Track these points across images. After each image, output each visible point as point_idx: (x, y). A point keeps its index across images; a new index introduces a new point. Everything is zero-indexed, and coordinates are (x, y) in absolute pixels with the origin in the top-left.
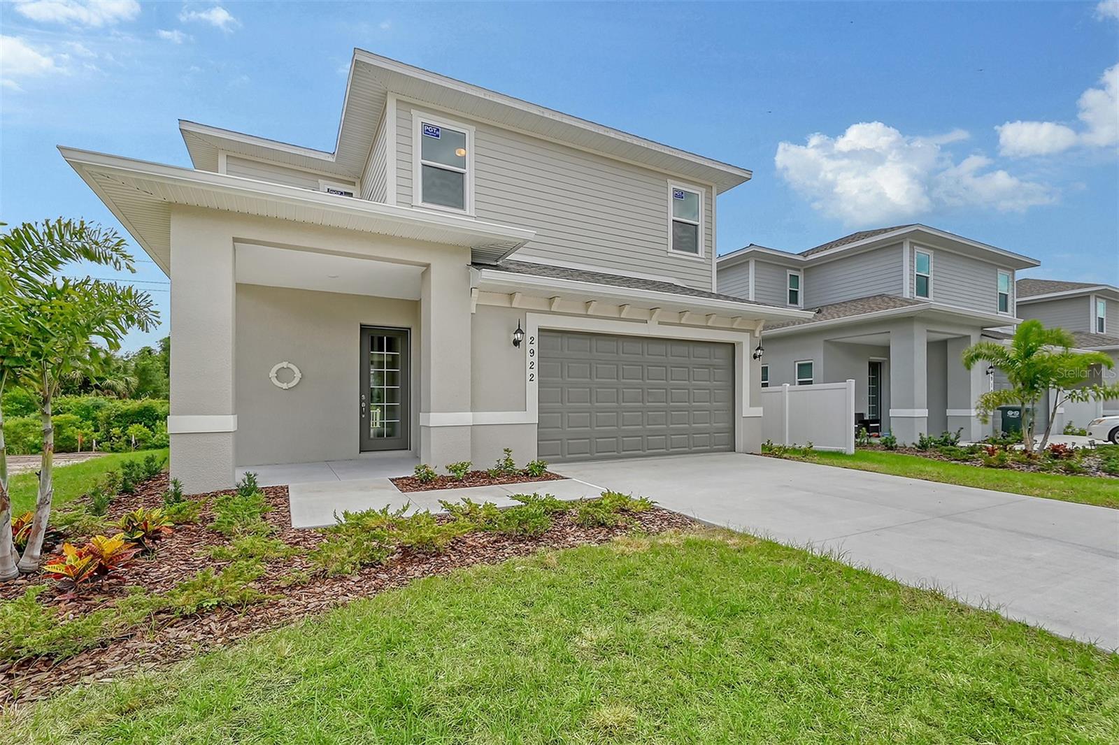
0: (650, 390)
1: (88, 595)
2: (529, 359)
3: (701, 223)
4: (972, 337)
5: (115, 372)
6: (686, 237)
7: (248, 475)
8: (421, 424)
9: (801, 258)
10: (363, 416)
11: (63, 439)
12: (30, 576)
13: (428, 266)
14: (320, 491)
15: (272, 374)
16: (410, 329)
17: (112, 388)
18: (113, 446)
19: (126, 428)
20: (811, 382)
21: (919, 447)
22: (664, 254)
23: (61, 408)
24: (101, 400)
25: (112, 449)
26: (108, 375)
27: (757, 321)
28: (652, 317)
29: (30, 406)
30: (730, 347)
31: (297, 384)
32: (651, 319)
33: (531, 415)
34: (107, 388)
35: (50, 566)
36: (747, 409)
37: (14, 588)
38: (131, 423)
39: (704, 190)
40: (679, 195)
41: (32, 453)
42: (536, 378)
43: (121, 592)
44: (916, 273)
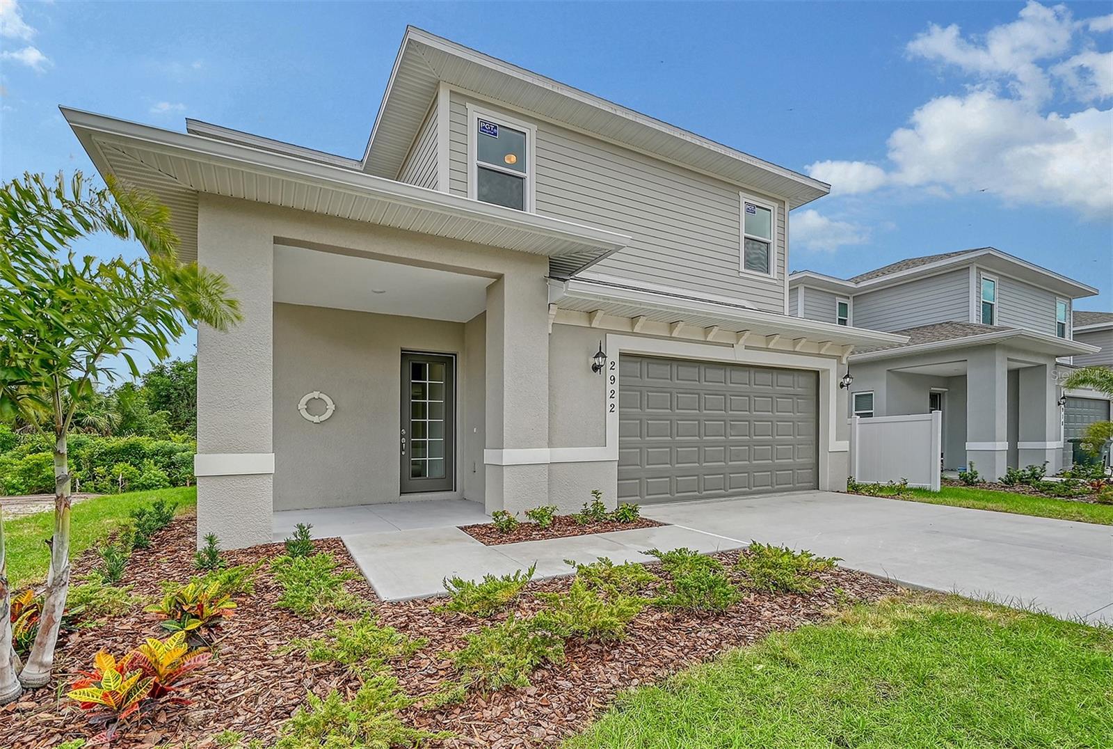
0: (732, 423)
1: (137, 733)
2: (609, 387)
3: (773, 240)
4: (1048, 366)
5: (97, 409)
6: (758, 255)
7: (301, 527)
8: (485, 463)
9: (852, 285)
10: (403, 453)
11: (43, 478)
12: (39, 693)
13: (500, 278)
14: (386, 545)
15: (302, 405)
16: (456, 355)
17: (93, 425)
18: (98, 486)
19: (111, 467)
20: (870, 415)
21: (1006, 483)
22: (735, 273)
23: (40, 446)
24: (83, 437)
25: (96, 488)
26: (89, 412)
27: (844, 347)
28: (739, 341)
29: (6, 444)
30: (814, 376)
31: (331, 416)
32: (737, 343)
33: (611, 451)
34: (89, 425)
35: (77, 691)
36: (833, 443)
37: (17, 720)
38: (116, 462)
39: (776, 205)
40: (751, 209)
41: (9, 494)
42: (617, 409)
43: (185, 722)
44: (982, 300)
